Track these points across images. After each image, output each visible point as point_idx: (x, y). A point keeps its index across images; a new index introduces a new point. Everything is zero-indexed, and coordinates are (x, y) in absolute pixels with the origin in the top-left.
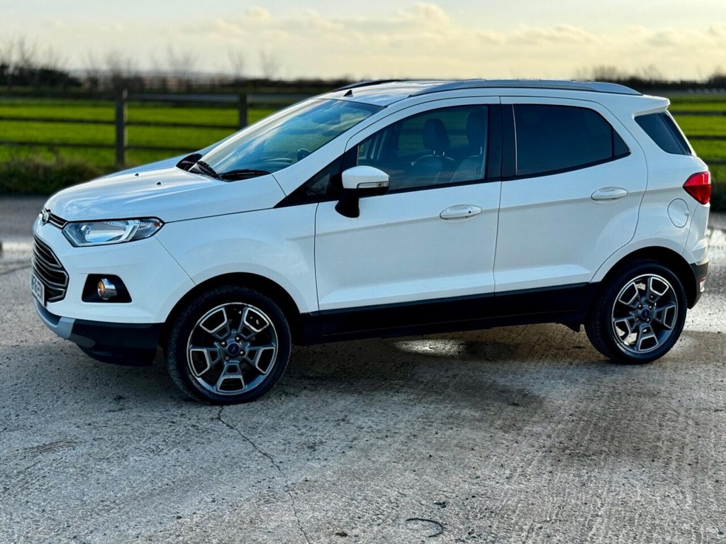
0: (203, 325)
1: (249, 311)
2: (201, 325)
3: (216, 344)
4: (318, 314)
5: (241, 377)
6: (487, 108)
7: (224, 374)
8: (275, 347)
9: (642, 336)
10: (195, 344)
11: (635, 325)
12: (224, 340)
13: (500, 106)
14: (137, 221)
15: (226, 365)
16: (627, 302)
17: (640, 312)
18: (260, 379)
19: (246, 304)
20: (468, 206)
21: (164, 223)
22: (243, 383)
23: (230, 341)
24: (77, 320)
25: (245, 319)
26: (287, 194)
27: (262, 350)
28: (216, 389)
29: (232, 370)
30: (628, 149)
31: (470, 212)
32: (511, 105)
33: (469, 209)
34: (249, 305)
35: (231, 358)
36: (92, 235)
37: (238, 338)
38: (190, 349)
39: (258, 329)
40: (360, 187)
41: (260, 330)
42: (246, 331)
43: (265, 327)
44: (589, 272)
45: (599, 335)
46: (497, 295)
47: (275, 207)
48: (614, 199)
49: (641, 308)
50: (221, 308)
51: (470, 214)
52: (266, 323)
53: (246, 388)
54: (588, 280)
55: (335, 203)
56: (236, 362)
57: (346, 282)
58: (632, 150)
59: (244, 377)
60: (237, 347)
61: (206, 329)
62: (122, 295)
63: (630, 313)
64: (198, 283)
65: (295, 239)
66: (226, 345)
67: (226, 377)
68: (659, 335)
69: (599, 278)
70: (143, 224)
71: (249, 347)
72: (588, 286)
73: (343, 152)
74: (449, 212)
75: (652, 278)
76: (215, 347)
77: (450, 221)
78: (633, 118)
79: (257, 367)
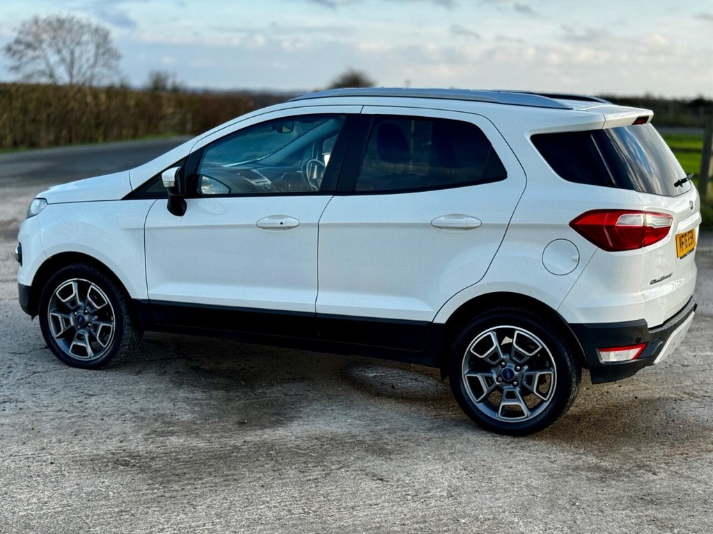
1: (92, 288)
2: (57, 294)
4: (148, 303)
5: (87, 346)
7: (75, 340)
8: (113, 326)
9: (502, 401)
10: (53, 309)
11: (494, 385)
12: (75, 311)
13: (360, 115)
15: (76, 333)
16: (482, 355)
17: (502, 370)
18: (103, 352)
19: (90, 282)
20: (285, 216)
21: (48, 204)
22: (89, 351)
25: (89, 294)
26: (134, 189)
27: (102, 325)
28: (70, 353)
29: (81, 338)
30: (505, 172)
31: (282, 223)
33: (283, 221)
34: (92, 283)
35: (82, 327)
37: (86, 311)
38: (50, 314)
39: (98, 306)
42: (89, 304)
43: (104, 305)
44: (430, 310)
46: (318, 316)
47: (124, 199)
48: (463, 228)
49: (503, 367)
50: (71, 282)
51: (282, 226)
52: (105, 303)
53: (92, 357)
56: (84, 332)
57: (176, 276)
58: (510, 173)
60: (83, 319)
61: (60, 298)
63: (492, 370)
64: (48, 256)
65: (128, 230)
66: (77, 315)
67: (76, 343)
69: (442, 319)
71: (94, 321)
72: (430, 326)
73: (187, 155)
74: (266, 221)
75: (517, 332)
78: (529, 136)
79: (98, 339)
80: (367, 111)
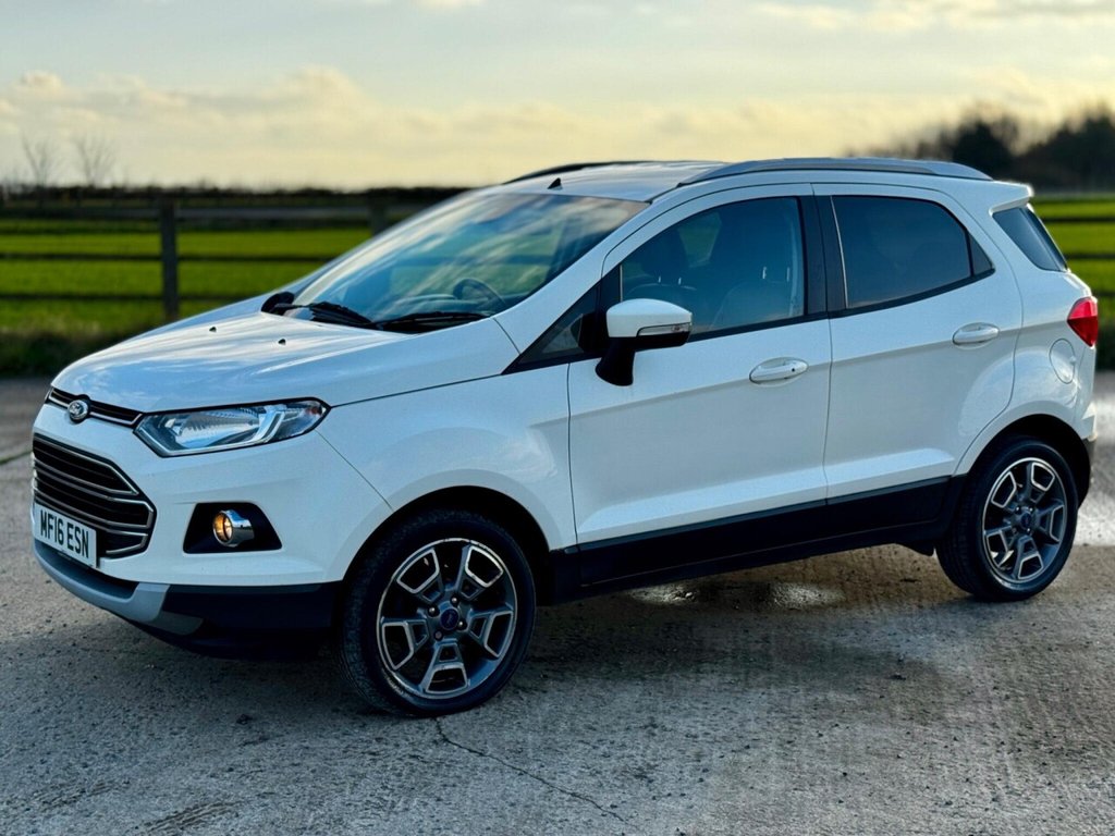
0: (402, 580)
1: (473, 551)
2: (398, 581)
3: (420, 611)
4: (576, 551)
5: (461, 665)
6: (795, 202)
7: (436, 664)
8: (511, 611)
9: (1023, 556)
10: (388, 614)
11: (1013, 539)
12: (434, 605)
13: (814, 198)
14: (281, 407)
15: (437, 648)
16: (1003, 504)
17: (1019, 518)
18: (491, 667)
19: (467, 541)
20: (789, 359)
21: (329, 408)
22: (465, 675)
23: (445, 605)
24: (172, 586)
25: (467, 565)
26: (522, 351)
27: (493, 616)
28: (423, 690)
29: (447, 654)
30: (991, 264)
31: (793, 370)
32: (829, 197)
33: (791, 365)
34: (473, 542)
35: (446, 634)
36: (186, 436)
37: (455, 600)
38: (382, 624)
39: (486, 581)
40: (642, 334)
41: (490, 583)
42: (469, 585)
43: (498, 577)
44: (952, 459)
45: (963, 557)
46: (830, 503)
47: (505, 373)
48: (981, 342)
49: (1020, 512)
50: (429, 549)
51: (795, 373)
52: (499, 572)
53: (469, 684)
54: (952, 472)
55: (595, 362)
56: (451, 641)
57: (616, 493)
58: (997, 265)
59: (466, 666)
60: (455, 614)
61: (406, 587)
62: (262, 536)
63: (1005, 520)
64: (396, 509)
65: (537, 426)
66: (437, 612)
67: (439, 668)
68: (1043, 553)
69: (965, 468)
70: (292, 411)
71: (472, 614)
72: (950, 482)
73: (599, 278)
74: (761, 372)
75: (1034, 464)
76: (419, 616)
77: (762, 385)
78: (991, 214)
79: (486, 646)
80: (821, 191)
